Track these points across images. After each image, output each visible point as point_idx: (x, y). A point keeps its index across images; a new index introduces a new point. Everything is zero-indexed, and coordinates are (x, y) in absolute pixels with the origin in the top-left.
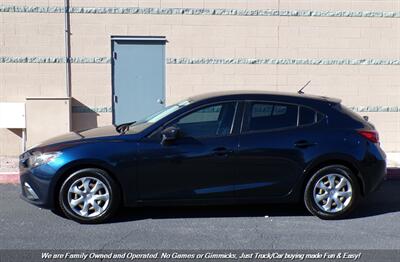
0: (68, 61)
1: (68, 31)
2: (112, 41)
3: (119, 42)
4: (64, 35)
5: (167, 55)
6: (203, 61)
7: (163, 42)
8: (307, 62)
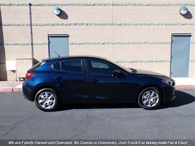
0: (32, 44)
1: (32, 33)
2: (48, 37)
3: (51, 37)
4: (30, 34)
5: (70, 41)
6: (83, 44)
7: (68, 37)
8: (124, 43)
